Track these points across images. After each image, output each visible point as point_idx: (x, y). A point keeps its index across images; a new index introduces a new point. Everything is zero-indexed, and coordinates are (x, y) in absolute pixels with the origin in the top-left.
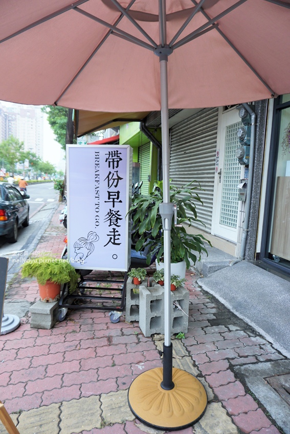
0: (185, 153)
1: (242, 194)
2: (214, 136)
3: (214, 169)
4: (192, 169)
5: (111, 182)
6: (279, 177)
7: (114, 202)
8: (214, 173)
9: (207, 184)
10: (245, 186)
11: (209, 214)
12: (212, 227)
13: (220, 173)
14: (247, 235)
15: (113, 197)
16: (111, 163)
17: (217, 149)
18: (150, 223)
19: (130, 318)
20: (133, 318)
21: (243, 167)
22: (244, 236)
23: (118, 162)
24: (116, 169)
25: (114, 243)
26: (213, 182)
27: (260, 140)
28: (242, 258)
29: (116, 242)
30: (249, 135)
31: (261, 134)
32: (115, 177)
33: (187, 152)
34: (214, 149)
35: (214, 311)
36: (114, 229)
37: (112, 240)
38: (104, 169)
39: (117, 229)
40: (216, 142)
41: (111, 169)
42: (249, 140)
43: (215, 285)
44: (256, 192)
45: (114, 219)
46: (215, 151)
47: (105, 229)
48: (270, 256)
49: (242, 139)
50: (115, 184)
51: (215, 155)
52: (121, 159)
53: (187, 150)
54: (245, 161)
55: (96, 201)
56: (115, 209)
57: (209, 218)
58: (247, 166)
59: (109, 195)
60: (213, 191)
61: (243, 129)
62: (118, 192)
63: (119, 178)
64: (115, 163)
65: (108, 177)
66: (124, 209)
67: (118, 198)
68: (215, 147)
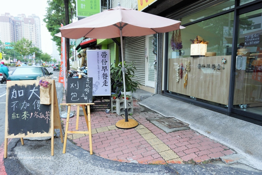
0: (132, 49)
1: (155, 66)
2: (144, 41)
3: (145, 56)
4: (136, 56)
5: (103, 63)
6: (169, 59)
7: (105, 70)
8: (145, 58)
9: (142, 63)
10: (156, 63)
11: (144, 77)
12: (145, 83)
13: (147, 58)
14: (158, 83)
15: (105, 68)
16: (103, 56)
17: (146, 47)
18: (118, 77)
19: (113, 111)
20: (114, 111)
21: (155, 55)
22: (156, 84)
23: (106, 56)
24: (105, 58)
25: (105, 85)
26: (145, 62)
27: (161, 44)
28: (156, 93)
29: (106, 85)
30: (156, 42)
31: (161, 42)
32: (105, 61)
33: (133, 48)
34: (144, 47)
35: (144, 109)
36: (105, 80)
37: (105, 84)
38: (101, 58)
39: (106, 80)
40: (145, 44)
41: (103, 58)
42: (156, 44)
43: (145, 103)
44: (160, 65)
45: (105, 77)
46: (145, 48)
47: (102, 80)
48: (168, 92)
49: (154, 44)
50: (105, 64)
51: (145, 50)
52: (107, 55)
53: (133, 47)
54: (156, 53)
55: (98, 70)
56: (105, 73)
57: (144, 79)
58: (156, 55)
59: (103, 68)
60: (145, 66)
61: (154, 40)
62: (106, 67)
63: (106, 62)
64: (105, 56)
65: (102, 61)
66: (108, 73)
67: (106, 69)
68: (145, 46)
